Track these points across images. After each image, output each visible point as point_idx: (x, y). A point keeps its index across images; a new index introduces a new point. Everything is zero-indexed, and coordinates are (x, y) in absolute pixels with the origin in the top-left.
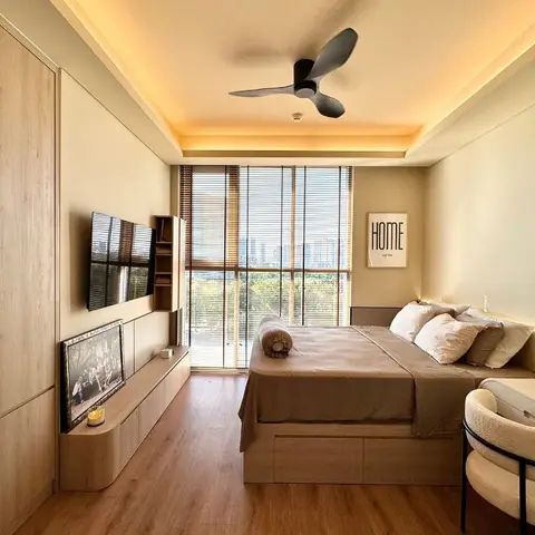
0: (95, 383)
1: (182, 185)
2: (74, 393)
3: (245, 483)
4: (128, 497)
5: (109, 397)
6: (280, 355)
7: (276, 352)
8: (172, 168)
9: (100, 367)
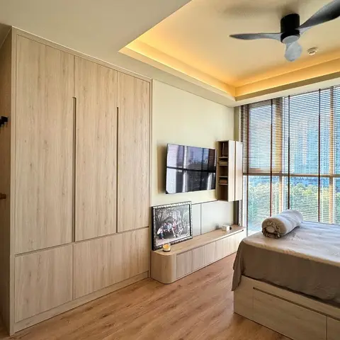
0: (171, 231)
1: (242, 118)
2: (158, 233)
3: (235, 313)
4: (173, 292)
5: (179, 242)
6: (272, 236)
7: (269, 233)
8: (236, 109)
9: (175, 224)
